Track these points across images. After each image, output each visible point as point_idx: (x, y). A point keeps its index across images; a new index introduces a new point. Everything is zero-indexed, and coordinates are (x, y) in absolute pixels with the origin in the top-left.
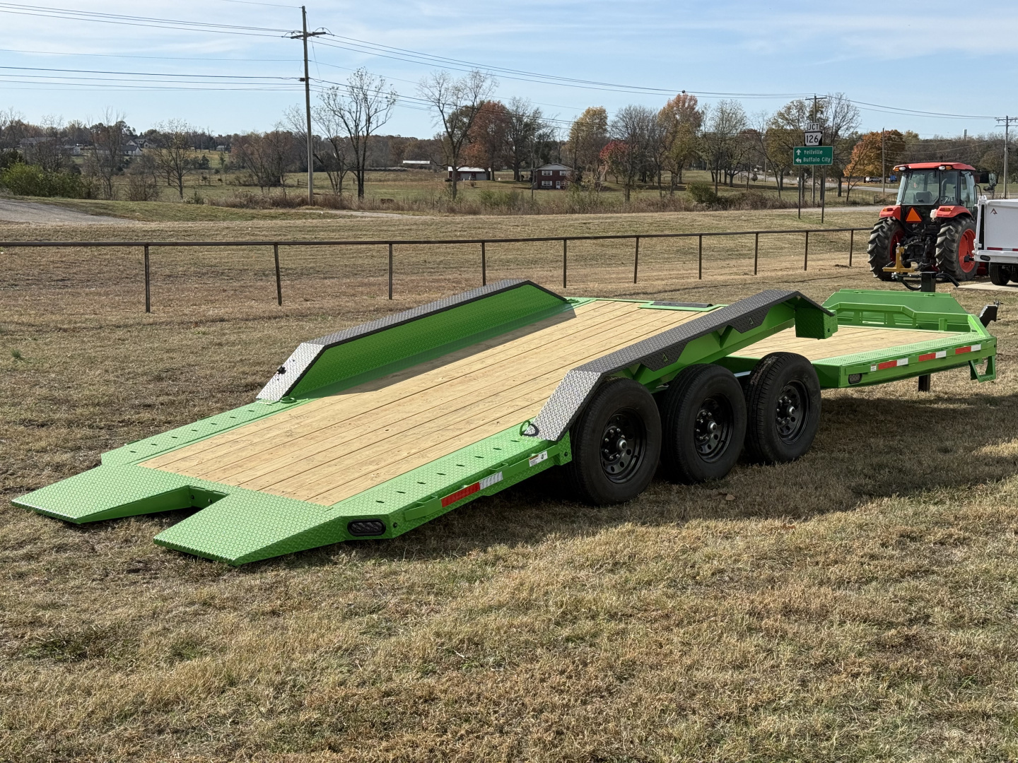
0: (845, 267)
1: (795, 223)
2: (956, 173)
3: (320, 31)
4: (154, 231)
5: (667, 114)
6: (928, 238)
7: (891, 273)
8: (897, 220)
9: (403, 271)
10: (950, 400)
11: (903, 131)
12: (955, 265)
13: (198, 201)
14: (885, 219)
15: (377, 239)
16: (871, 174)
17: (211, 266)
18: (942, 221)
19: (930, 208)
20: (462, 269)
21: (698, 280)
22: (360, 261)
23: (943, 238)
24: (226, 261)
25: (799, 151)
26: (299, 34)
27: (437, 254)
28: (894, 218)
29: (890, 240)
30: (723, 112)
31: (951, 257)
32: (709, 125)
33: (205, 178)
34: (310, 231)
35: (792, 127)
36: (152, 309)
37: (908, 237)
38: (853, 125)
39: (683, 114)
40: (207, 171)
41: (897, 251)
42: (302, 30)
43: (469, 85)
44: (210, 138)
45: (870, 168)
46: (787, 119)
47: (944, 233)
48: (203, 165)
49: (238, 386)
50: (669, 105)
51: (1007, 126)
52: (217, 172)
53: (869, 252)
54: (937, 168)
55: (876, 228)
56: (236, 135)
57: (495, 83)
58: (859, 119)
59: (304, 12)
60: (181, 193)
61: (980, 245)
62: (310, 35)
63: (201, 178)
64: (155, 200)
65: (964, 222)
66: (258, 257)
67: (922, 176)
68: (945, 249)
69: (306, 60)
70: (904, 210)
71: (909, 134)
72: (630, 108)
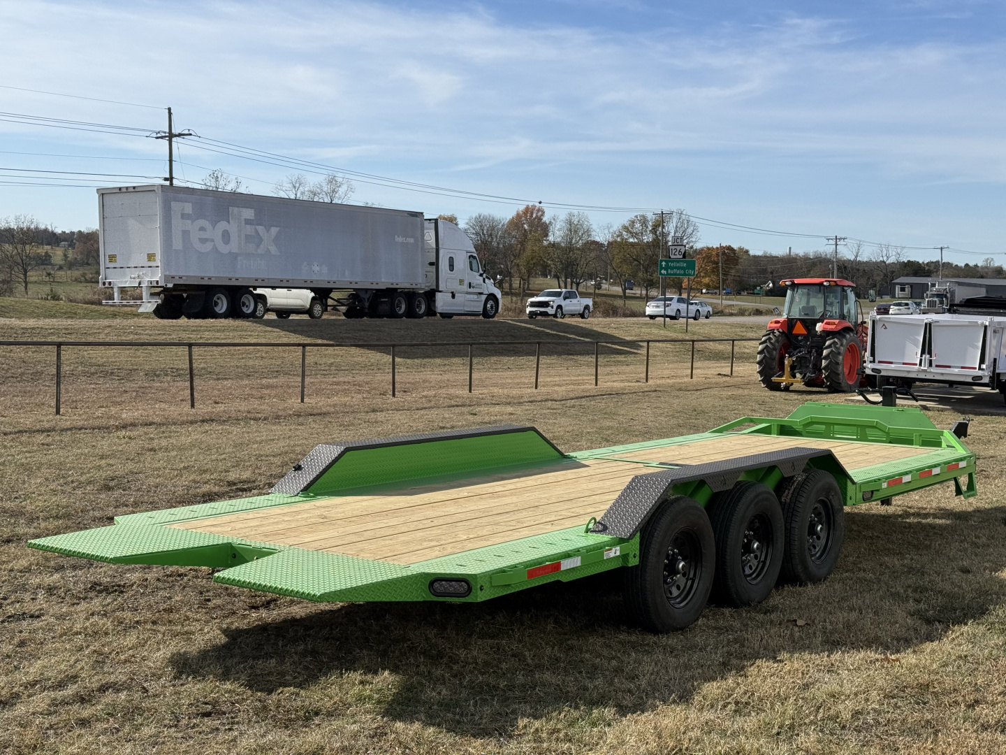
0: (727, 376)
1: (662, 332)
2: (839, 289)
3: (186, 132)
4: (33, 329)
5: (516, 223)
6: (814, 350)
7: (781, 383)
8: (783, 332)
9: (295, 373)
10: (917, 515)
11: (735, 246)
12: (841, 377)
13: (55, 298)
14: (772, 331)
15: (263, 341)
16: (708, 287)
17: (99, 366)
18: (827, 334)
19: (815, 322)
20: (354, 372)
21: (594, 386)
22: (251, 363)
23: (829, 350)
24: (114, 360)
25: (664, 263)
26: (164, 135)
27: (325, 356)
28: (781, 330)
29: (778, 351)
30: (570, 223)
31: (837, 369)
32: (556, 235)
33: (49, 274)
34: (194, 331)
35: (636, 240)
36: (62, 411)
37: (795, 349)
38: (694, 240)
39: (531, 225)
40: (50, 267)
41: (786, 362)
42: (167, 130)
43: (325, 189)
44: (53, 234)
45: (706, 280)
46: (631, 233)
47: (829, 346)
48: (45, 260)
49: (195, 496)
50: (518, 214)
51: (836, 245)
52: (61, 268)
53: (759, 363)
54: (821, 284)
55: (763, 339)
56: (80, 232)
57: (351, 189)
58: (699, 234)
59: (170, 114)
60: (26, 289)
61: (871, 359)
62: (176, 136)
63: (45, 273)
64: (9, 296)
65: (848, 336)
66: (146, 357)
67: (805, 291)
68: (831, 361)
69: (171, 161)
70: (790, 323)
71: (741, 249)
72: (480, 216)
